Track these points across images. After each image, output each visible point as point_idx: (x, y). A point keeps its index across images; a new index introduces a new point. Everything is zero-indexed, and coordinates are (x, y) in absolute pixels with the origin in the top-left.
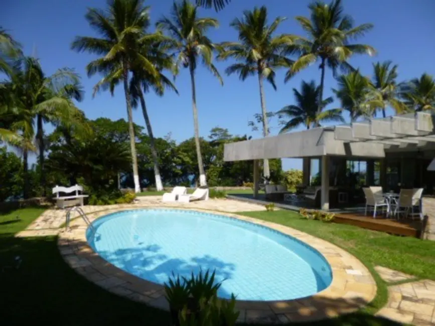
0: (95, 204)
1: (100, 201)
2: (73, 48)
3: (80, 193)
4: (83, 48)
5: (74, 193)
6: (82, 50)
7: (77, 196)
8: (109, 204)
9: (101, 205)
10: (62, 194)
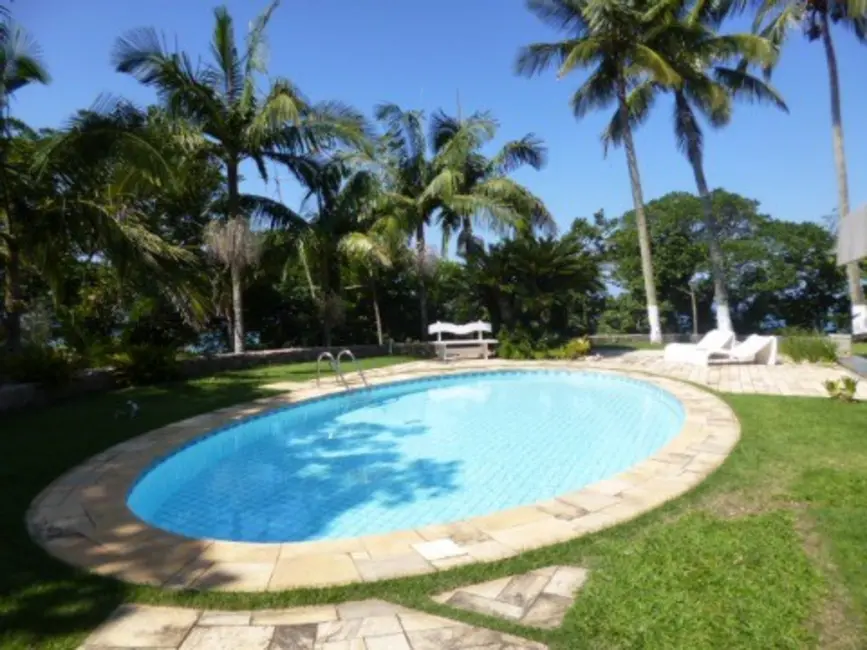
0: (508, 357)
1: (517, 353)
2: (520, 71)
3: (486, 335)
4: (539, 66)
5: (475, 335)
6: (537, 70)
7: (480, 340)
8: (533, 358)
9: (519, 358)
10: (447, 336)
